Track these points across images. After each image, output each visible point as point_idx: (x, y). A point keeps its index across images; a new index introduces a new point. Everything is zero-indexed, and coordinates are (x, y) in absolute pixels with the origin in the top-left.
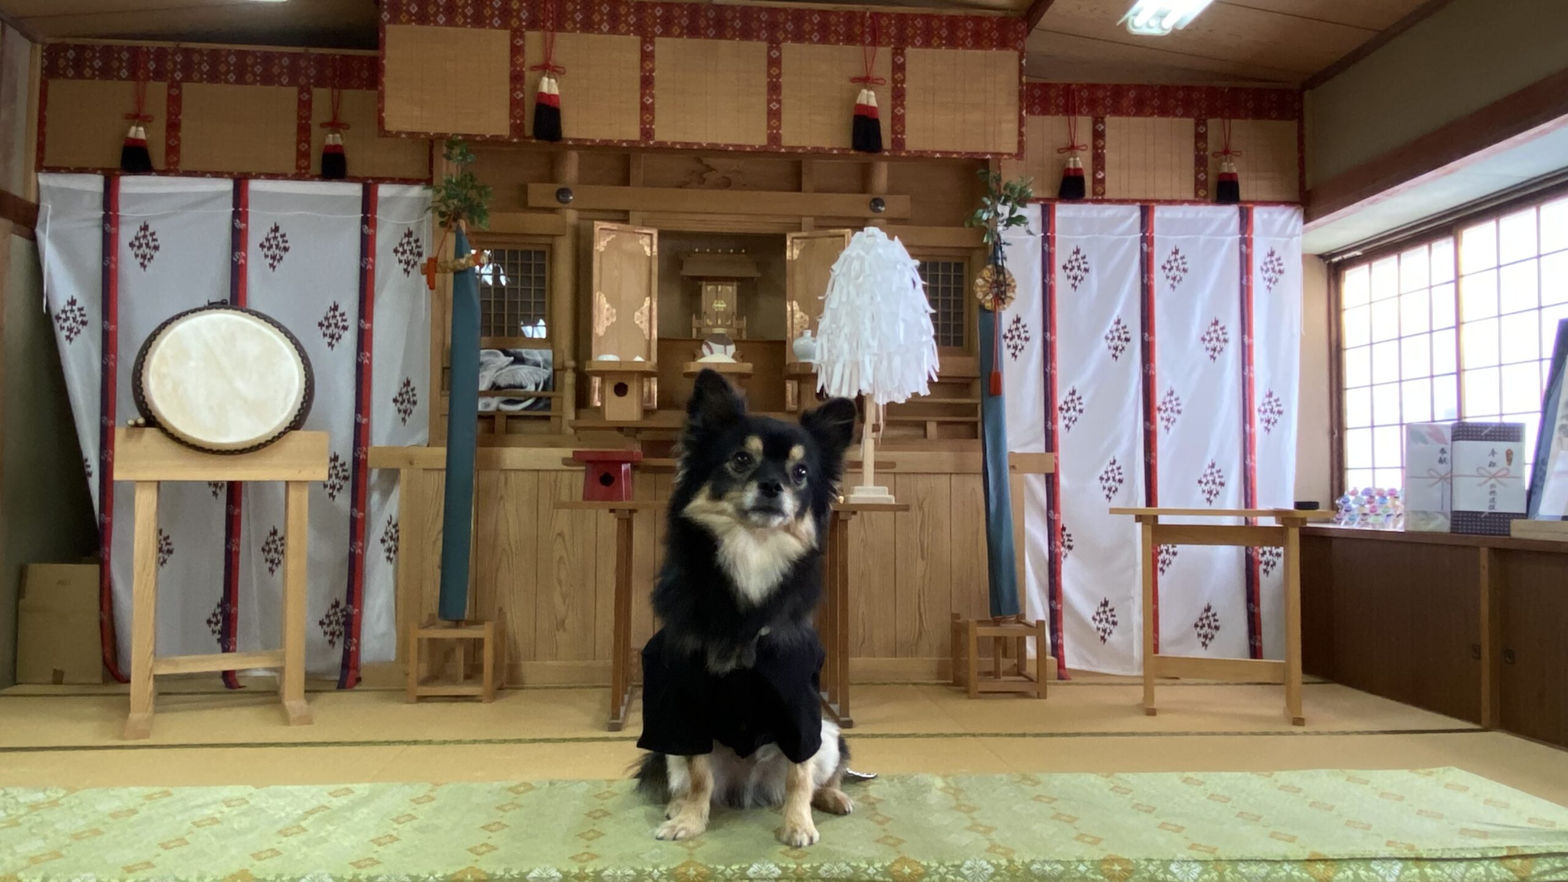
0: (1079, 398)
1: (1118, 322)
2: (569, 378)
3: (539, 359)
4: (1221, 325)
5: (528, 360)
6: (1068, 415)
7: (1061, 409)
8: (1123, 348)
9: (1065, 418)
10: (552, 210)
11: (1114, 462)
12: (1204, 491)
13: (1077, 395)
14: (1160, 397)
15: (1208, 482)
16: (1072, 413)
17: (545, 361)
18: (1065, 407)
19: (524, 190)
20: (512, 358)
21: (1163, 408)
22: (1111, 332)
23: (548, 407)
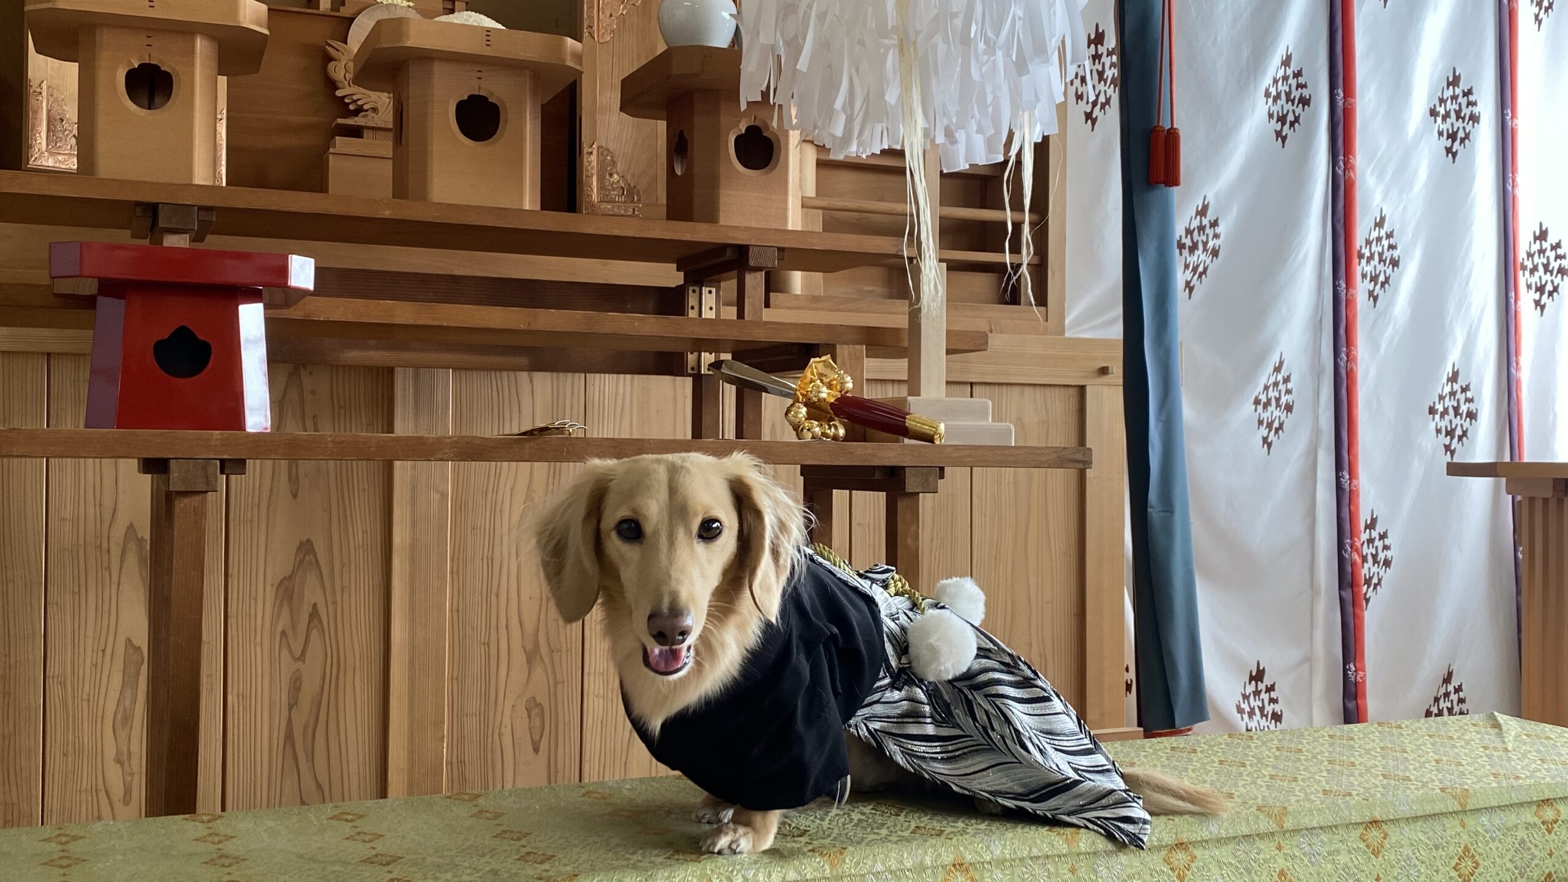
0: (1214, 224)
1: (1286, 62)
4: (1464, 86)
6: (1193, 260)
7: (1181, 246)
8: (1297, 119)
9: (1187, 266)
11: (1281, 363)
12: (1438, 431)
13: (1210, 216)
14: (1363, 230)
15: (1445, 412)
16: (1200, 256)
18: (1188, 242)
21: (1366, 252)
22: (1276, 81)
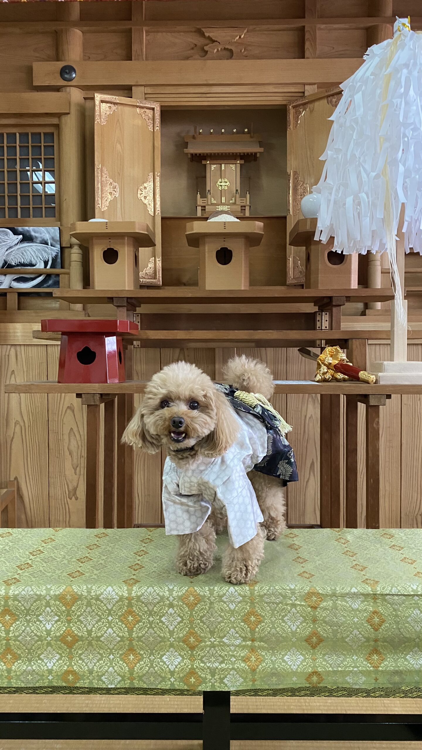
2: (75, 255)
3: (47, 237)
5: (36, 237)
10: (57, 89)
17: (53, 239)
19: (30, 71)
20: (21, 236)
23: (57, 284)
